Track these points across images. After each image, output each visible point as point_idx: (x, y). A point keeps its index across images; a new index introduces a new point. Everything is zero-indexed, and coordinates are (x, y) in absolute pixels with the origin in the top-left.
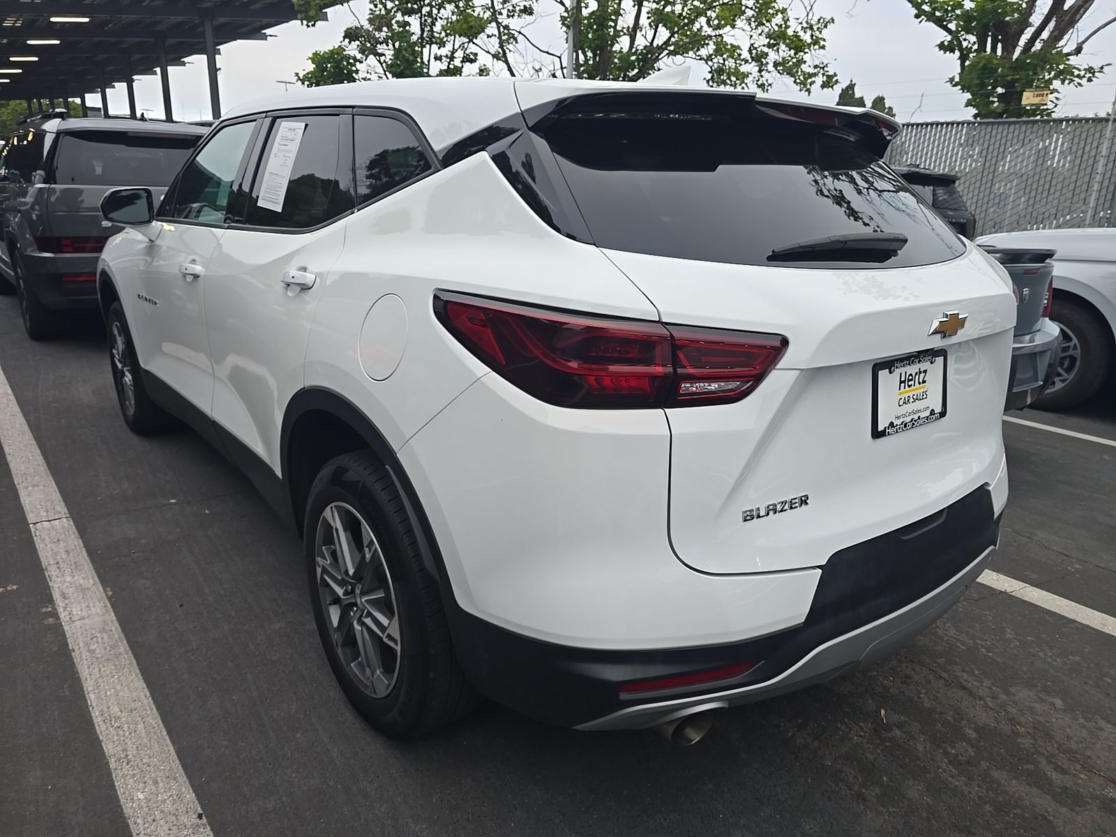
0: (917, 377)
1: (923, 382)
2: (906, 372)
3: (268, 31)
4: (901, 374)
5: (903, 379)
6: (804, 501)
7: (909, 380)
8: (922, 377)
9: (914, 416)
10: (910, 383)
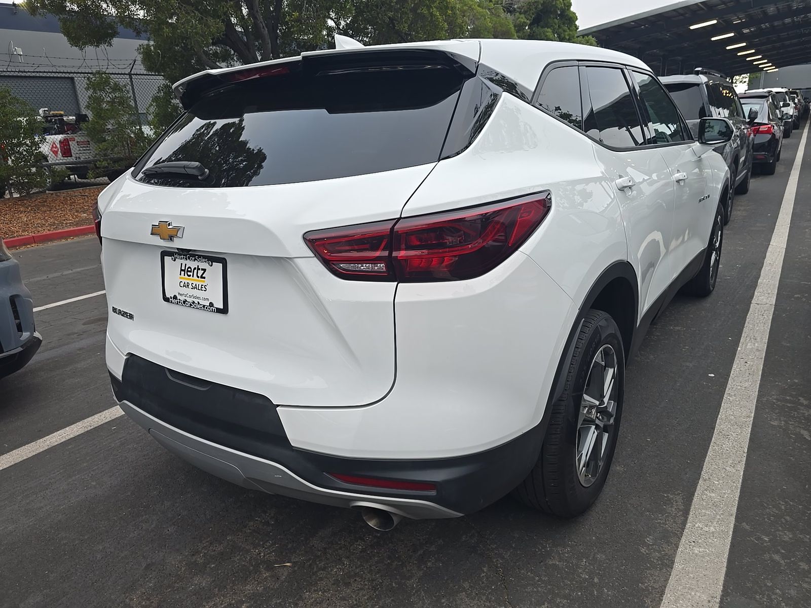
0: (196, 271)
1: (202, 277)
2: (186, 265)
4: (182, 264)
5: (183, 268)
6: (131, 317)
7: (188, 271)
8: (200, 272)
9: (194, 300)
10: (189, 273)
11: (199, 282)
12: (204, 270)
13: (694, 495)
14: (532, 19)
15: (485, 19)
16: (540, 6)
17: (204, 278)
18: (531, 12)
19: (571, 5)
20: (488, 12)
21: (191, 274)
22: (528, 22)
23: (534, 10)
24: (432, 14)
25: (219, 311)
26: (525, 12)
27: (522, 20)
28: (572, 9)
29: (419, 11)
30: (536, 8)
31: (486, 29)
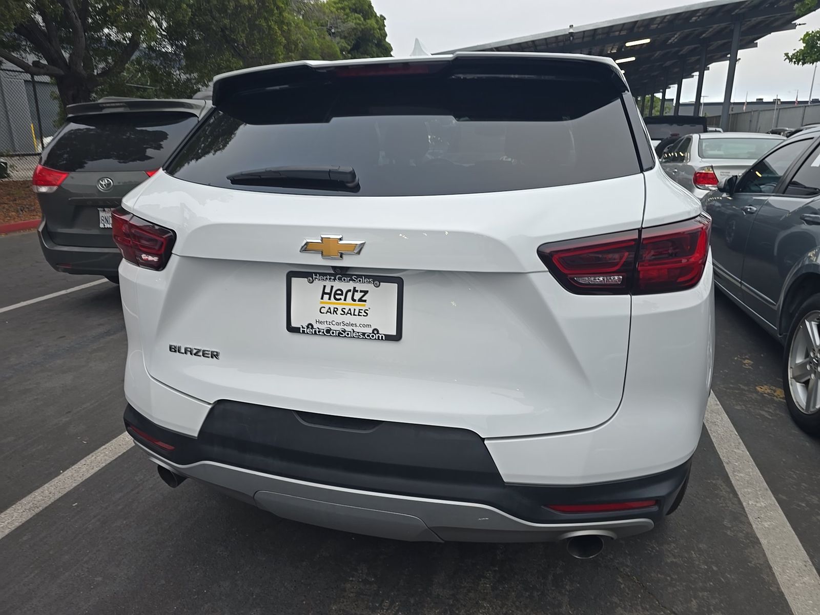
0: (350, 294)
1: (360, 300)
2: (332, 287)
3: (797, 21)
6: (215, 355)
7: (336, 294)
8: (358, 296)
9: (345, 327)
10: (338, 297)
11: (357, 306)
12: (366, 292)
13: (729, 477)
14: (352, 44)
15: (313, 38)
16: (359, 33)
17: (365, 301)
18: (351, 38)
19: (386, 35)
20: (315, 32)
21: (343, 297)
22: (349, 48)
23: (353, 36)
24: (270, 27)
25: (389, 338)
26: (345, 38)
27: (343, 45)
28: (387, 40)
29: (257, 22)
30: (355, 34)
31: (313, 49)
